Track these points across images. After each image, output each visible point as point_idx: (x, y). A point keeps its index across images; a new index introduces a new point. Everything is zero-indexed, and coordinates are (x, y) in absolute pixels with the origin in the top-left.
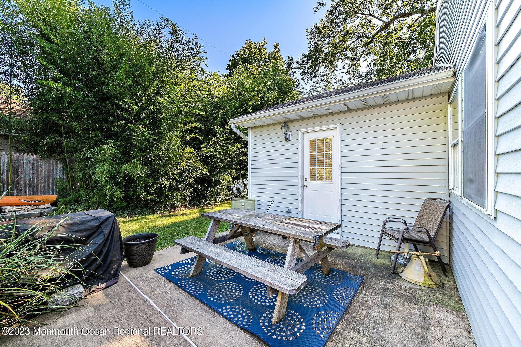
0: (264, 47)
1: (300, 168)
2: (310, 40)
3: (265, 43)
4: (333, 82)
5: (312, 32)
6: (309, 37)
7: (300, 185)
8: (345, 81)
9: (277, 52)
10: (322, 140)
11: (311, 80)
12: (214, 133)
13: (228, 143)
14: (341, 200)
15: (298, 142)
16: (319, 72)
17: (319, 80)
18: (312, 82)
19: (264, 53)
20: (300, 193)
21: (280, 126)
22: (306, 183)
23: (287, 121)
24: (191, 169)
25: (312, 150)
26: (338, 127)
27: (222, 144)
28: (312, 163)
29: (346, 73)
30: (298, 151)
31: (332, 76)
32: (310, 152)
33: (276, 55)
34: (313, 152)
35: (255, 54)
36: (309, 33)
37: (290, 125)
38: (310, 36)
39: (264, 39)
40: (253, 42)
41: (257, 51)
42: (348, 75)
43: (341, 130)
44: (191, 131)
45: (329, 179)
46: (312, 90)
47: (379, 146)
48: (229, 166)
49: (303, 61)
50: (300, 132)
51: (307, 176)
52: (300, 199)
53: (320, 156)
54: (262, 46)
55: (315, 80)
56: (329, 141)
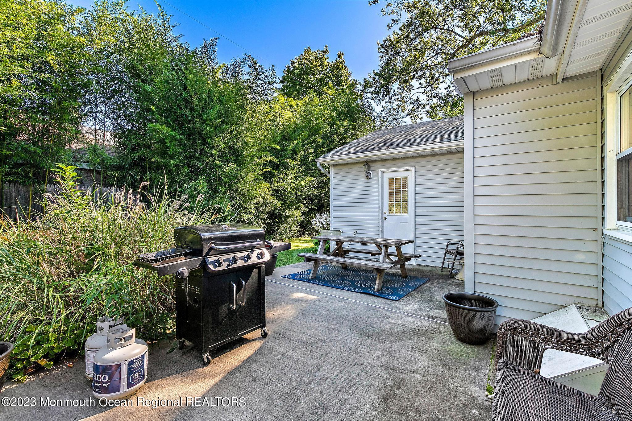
0: (326, 56)
1: (380, 203)
2: (382, 54)
3: (326, 52)
4: (409, 102)
5: (385, 46)
6: (381, 50)
7: (380, 217)
8: (422, 102)
9: (341, 63)
10: (400, 179)
11: (383, 100)
12: (286, 166)
13: (299, 176)
14: (415, 229)
15: (379, 180)
16: (392, 91)
17: (392, 100)
18: (383, 103)
19: (326, 63)
20: (380, 225)
21: (362, 166)
22: (385, 216)
23: (368, 161)
24: (266, 203)
25: (390, 187)
26: (413, 169)
27: (293, 178)
28: (391, 198)
29: (422, 93)
30: (379, 188)
31: (408, 95)
32: (389, 189)
33: (341, 66)
34: (392, 189)
35: (316, 65)
36: (381, 47)
37: (371, 165)
38: (383, 50)
39: (326, 46)
40: (312, 51)
41: (318, 62)
42: (425, 95)
43: (415, 172)
44: (265, 165)
45: (405, 212)
46: (383, 112)
47: (445, 186)
48: (299, 200)
49: (374, 79)
50: (380, 172)
51: (386, 209)
52: (380, 230)
53: (398, 193)
54: (323, 55)
55: (387, 99)
56: (405, 180)
